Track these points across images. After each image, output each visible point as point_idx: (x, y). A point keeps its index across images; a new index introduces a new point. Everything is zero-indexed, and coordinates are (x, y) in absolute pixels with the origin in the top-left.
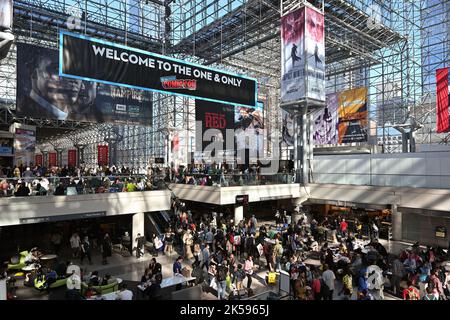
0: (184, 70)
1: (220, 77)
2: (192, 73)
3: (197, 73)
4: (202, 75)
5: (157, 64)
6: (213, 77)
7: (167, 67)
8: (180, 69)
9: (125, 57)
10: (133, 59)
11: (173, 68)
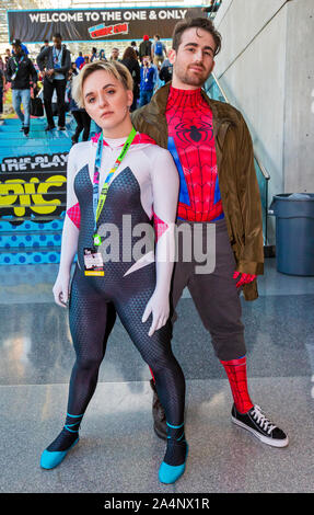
0: (113, 16)
1: (157, 13)
2: (122, 16)
3: (128, 16)
4: (133, 16)
5: (85, 17)
6: (148, 14)
7: (95, 16)
8: (109, 16)
9: (56, 17)
10: (63, 17)
11: (101, 16)
